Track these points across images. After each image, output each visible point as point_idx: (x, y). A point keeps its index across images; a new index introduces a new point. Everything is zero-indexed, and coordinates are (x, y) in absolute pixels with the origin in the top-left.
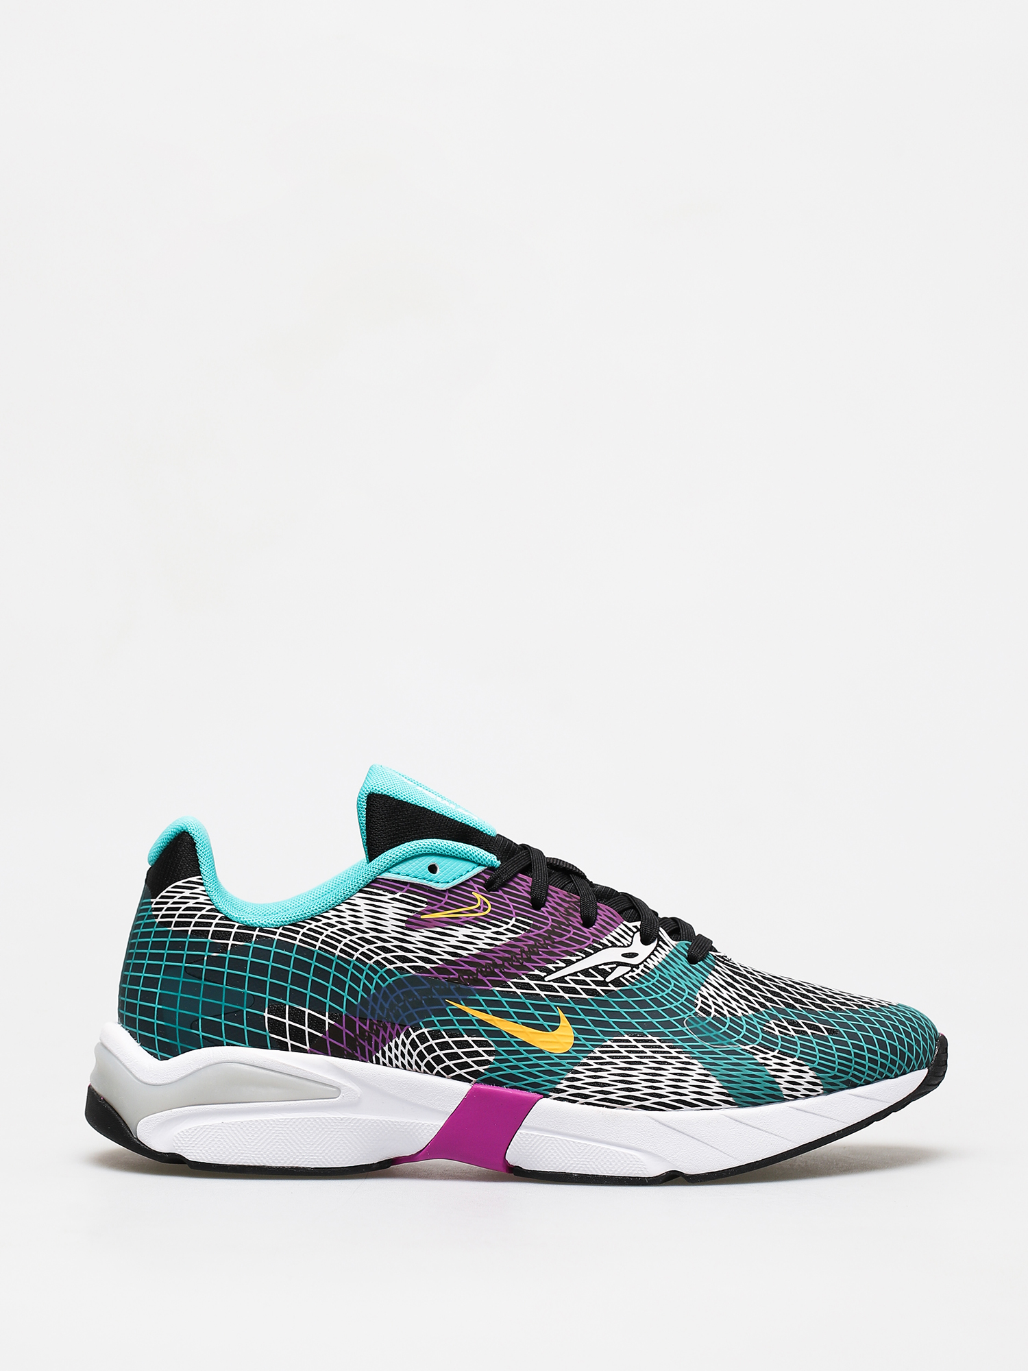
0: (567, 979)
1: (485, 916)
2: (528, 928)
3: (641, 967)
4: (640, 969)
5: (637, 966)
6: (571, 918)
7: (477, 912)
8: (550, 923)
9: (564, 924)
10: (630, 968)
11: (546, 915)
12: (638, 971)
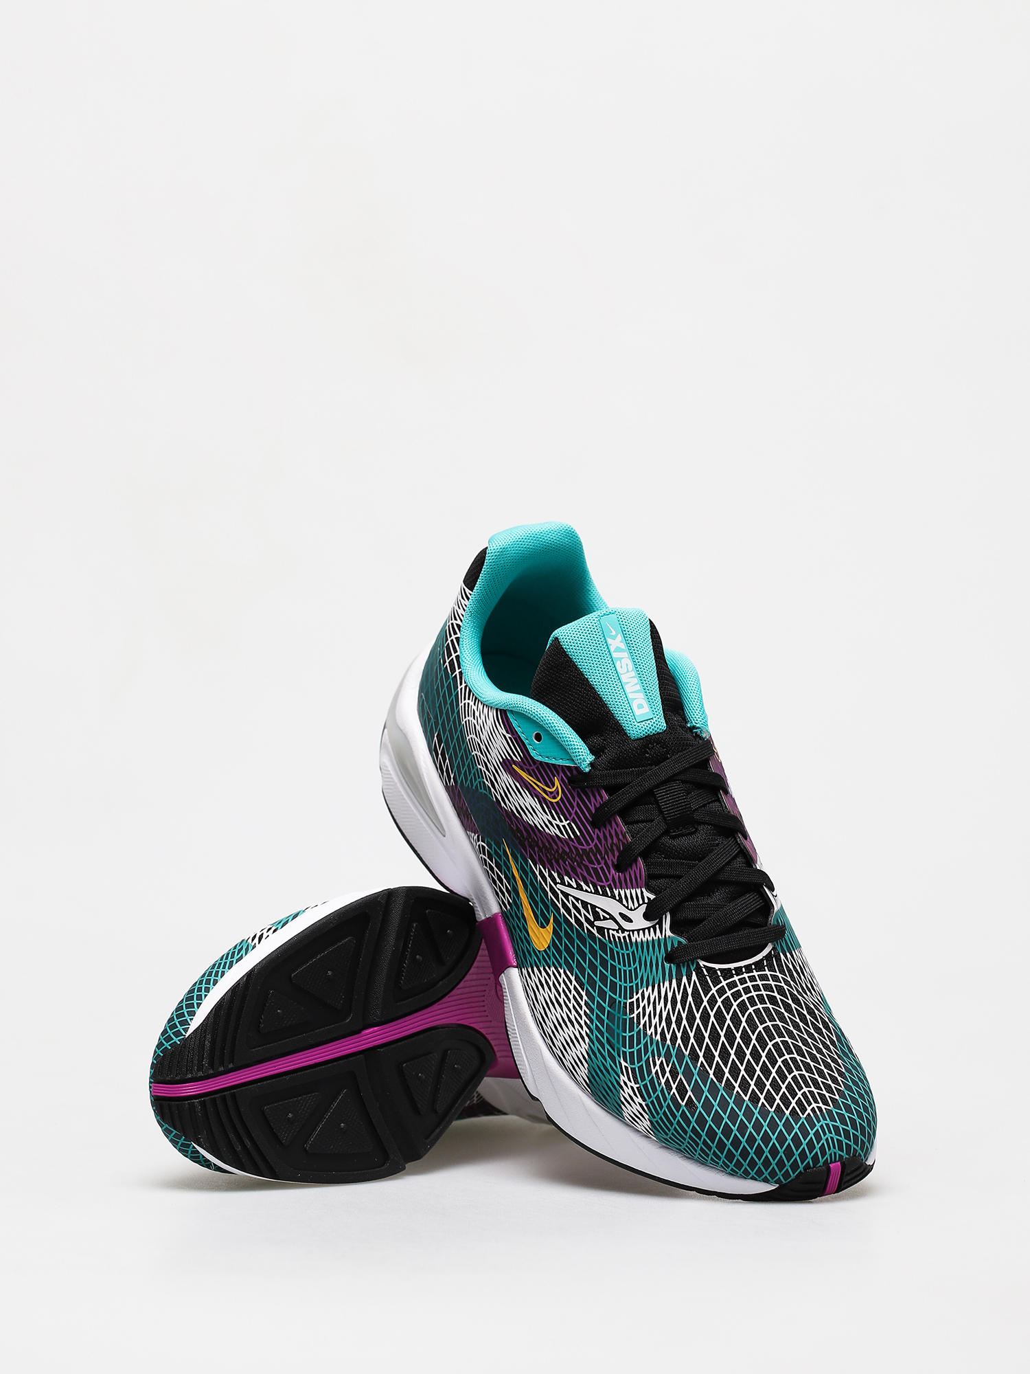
0: (570, 898)
1: (551, 803)
2: (573, 837)
3: (626, 934)
4: (624, 935)
5: (623, 931)
6: (610, 853)
7: (547, 795)
8: (592, 845)
9: (601, 854)
10: (617, 928)
11: (595, 837)
12: (621, 935)
